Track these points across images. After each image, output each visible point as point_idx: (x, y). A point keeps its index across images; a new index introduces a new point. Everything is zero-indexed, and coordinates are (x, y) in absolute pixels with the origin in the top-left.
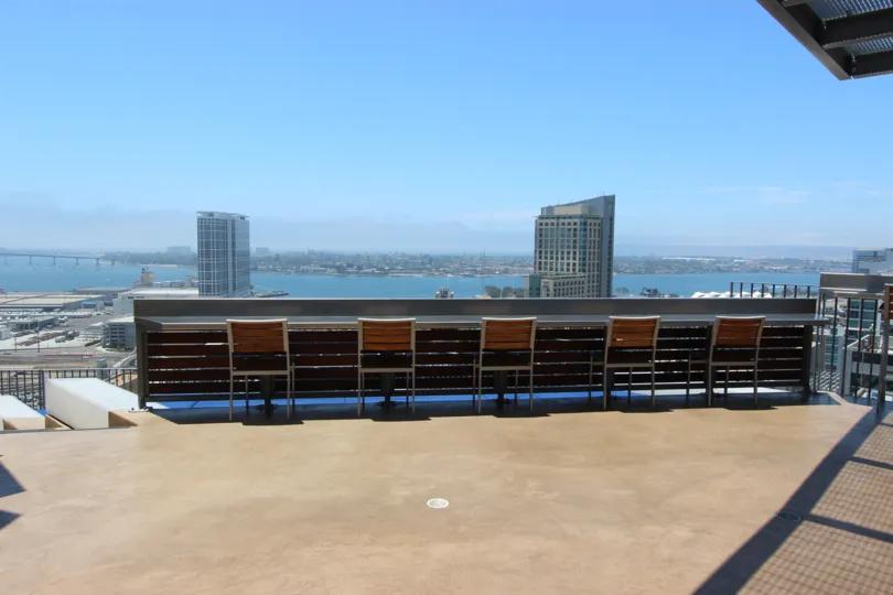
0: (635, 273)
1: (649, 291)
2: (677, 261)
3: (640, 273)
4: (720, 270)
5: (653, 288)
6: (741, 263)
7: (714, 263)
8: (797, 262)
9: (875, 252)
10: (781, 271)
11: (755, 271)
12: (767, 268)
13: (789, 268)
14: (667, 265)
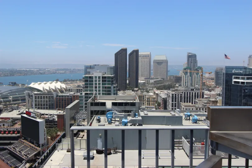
0: (6, 76)
1: (12, 83)
2: (24, 70)
3: (7, 76)
4: (41, 74)
5: (14, 82)
6: (48, 71)
7: (38, 71)
8: (67, 70)
9: (91, 66)
10: (62, 73)
11: (54, 73)
12: (58, 72)
13: (65, 72)
14: (20, 72)
